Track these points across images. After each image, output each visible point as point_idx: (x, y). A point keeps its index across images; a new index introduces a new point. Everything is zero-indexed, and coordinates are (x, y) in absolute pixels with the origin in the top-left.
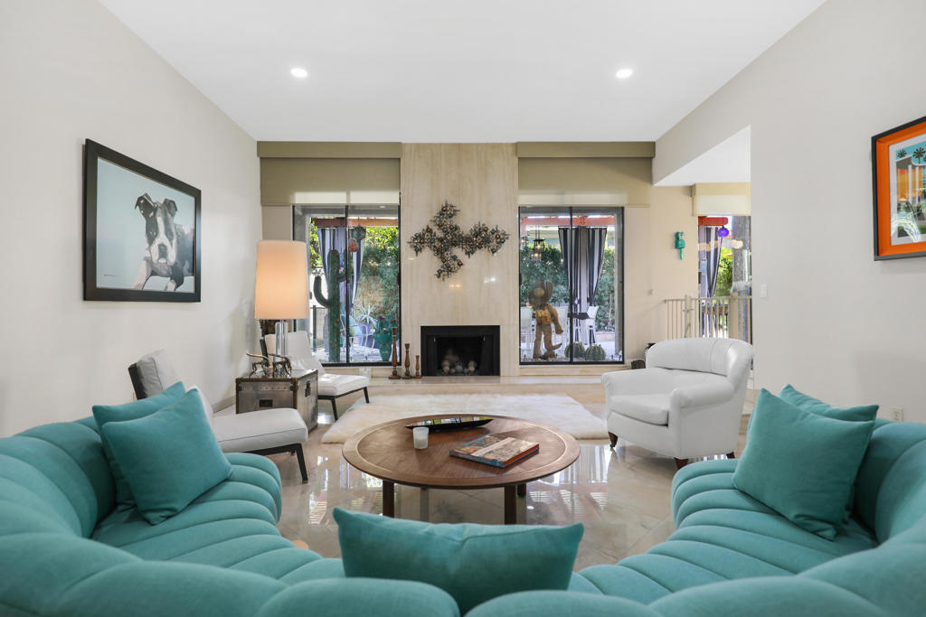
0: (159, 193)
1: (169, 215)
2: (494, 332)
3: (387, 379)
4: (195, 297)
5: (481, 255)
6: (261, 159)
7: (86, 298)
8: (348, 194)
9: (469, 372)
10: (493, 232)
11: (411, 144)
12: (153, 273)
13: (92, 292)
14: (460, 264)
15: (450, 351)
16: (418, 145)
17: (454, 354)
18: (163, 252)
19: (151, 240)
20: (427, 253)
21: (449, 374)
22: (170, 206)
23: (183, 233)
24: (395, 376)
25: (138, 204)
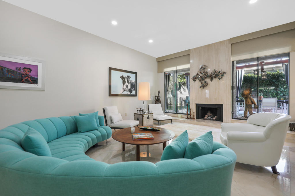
0: (125, 75)
1: (128, 79)
2: (221, 106)
3: (185, 118)
4: (136, 95)
5: (215, 80)
6: (158, 62)
7: (109, 96)
8: (176, 67)
9: (213, 119)
10: (219, 72)
11: (193, 49)
12: (124, 91)
13: (110, 95)
14: (207, 84)
15: (209, 112)
16: (195, 49)
17: (210, 113)
18: (127, 86)
19: (124, 84)
20: (197, 81)
21: (206, 119)
22: (129, 77)
23: (132, 82)
24: (187, 118)
25: (121, 77)
